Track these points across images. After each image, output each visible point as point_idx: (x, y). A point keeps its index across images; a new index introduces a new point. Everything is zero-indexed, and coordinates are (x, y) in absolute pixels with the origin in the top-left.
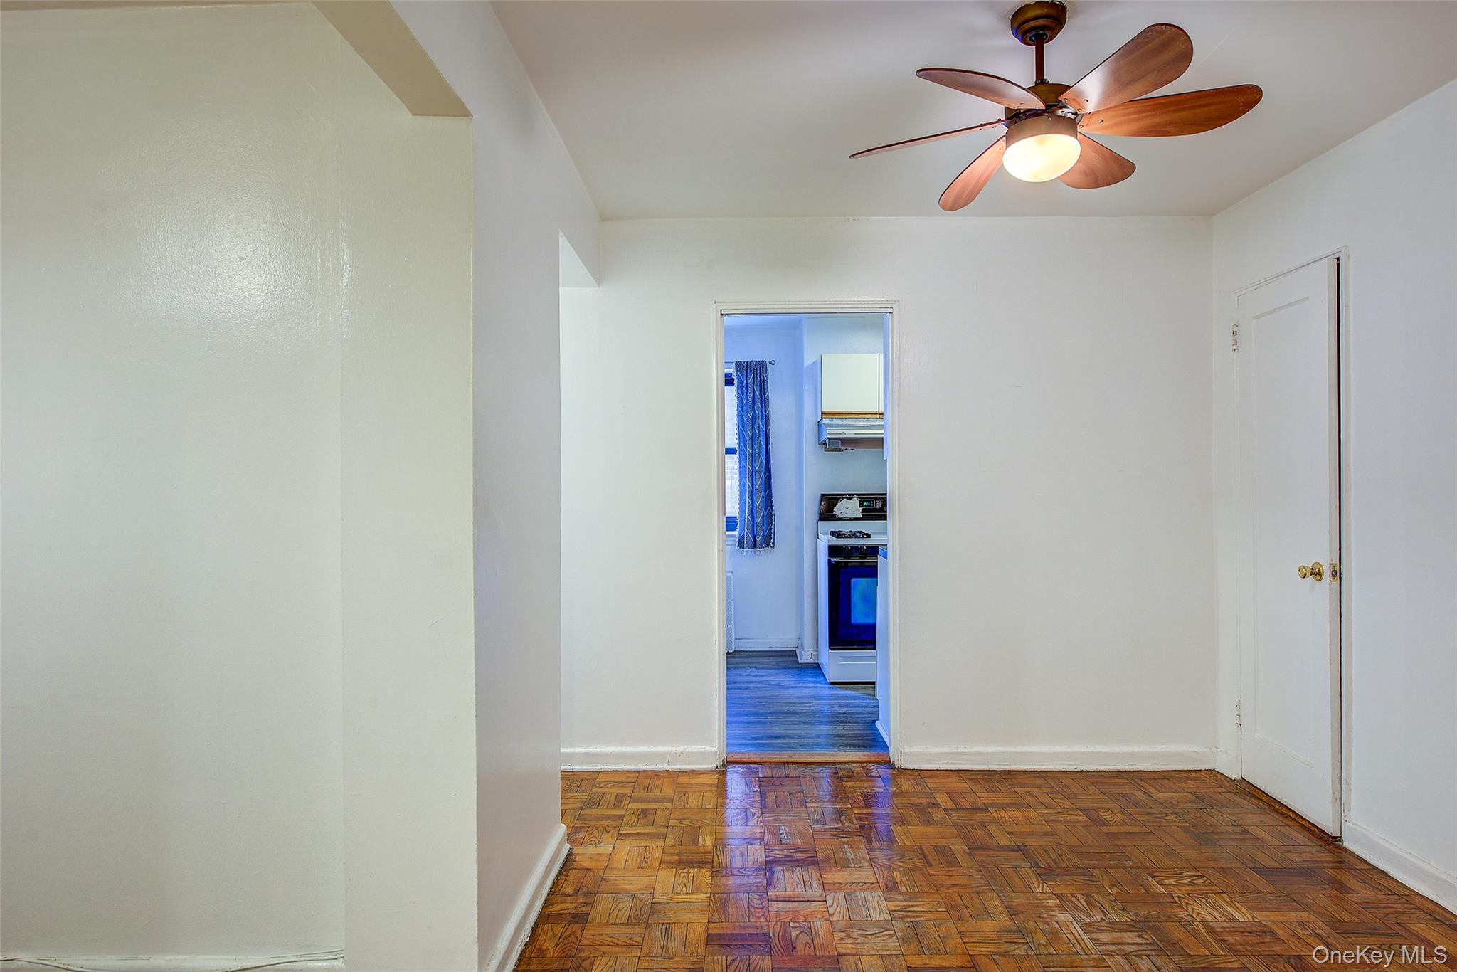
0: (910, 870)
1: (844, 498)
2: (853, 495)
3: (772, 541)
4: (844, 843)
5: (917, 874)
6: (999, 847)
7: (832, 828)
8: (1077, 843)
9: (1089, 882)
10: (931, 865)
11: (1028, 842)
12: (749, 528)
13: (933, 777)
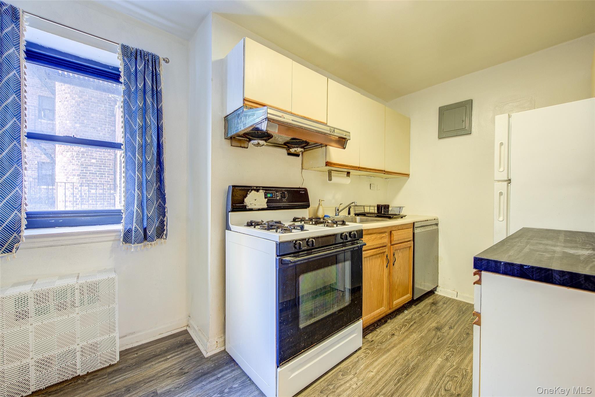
1: (252, 190)
2: (260, 187)
3: (165, 233)
12: (139, 221)
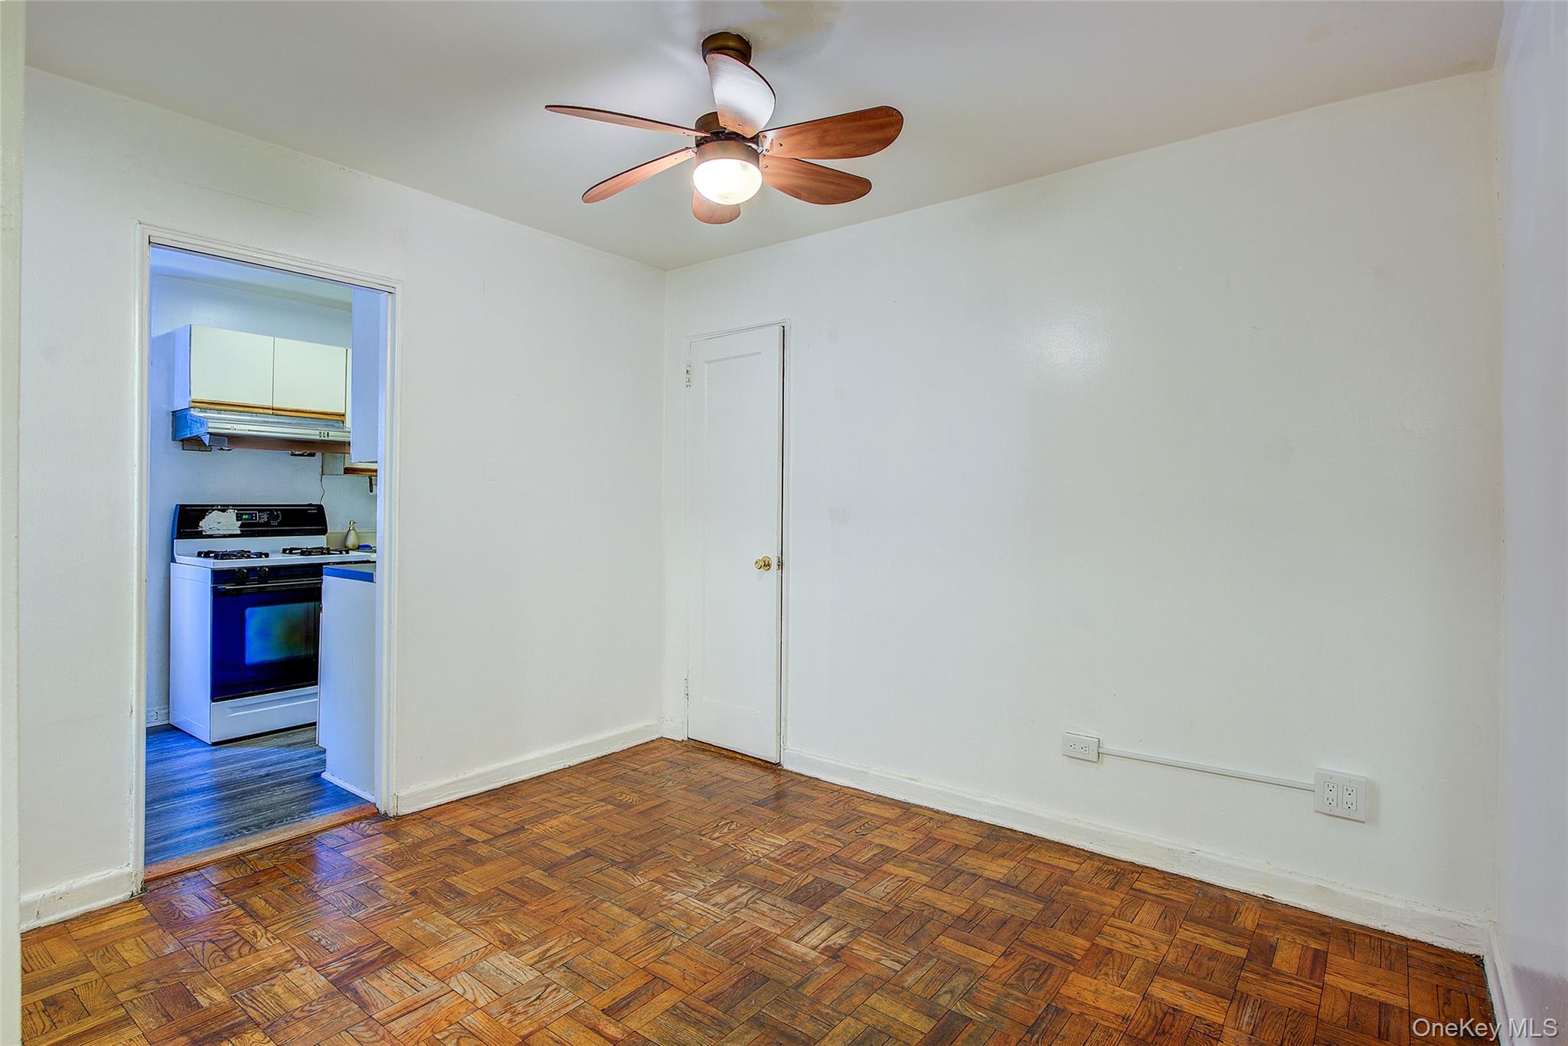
0: (511, 915)
1: (215, 510)
2: (228, 506)
4: (410, 919)
5: (520, 916)
6: (570, 858)
7: (380, 908)
8: (628, 830)
9: (667, 859)
10: (525, 903)
11: (590, 843)
13: (440, 814)
